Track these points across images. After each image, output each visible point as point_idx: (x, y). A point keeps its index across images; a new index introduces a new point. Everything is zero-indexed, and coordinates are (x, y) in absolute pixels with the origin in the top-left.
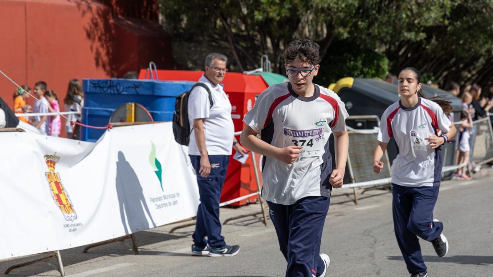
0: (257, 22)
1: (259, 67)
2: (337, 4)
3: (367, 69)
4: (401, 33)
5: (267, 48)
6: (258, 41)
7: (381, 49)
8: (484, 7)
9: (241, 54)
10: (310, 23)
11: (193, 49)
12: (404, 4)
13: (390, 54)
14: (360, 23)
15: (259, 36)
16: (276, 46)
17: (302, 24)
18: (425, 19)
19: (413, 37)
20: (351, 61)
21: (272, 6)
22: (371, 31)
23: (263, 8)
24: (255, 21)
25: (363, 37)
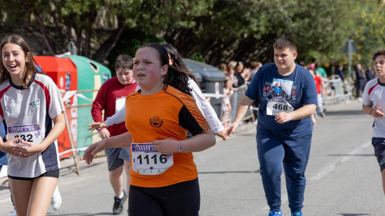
0: (64, 16)
1: (67, 51)
2: (127, 1)
4: (176, 22)
5: (72, 37)
6: (64, 31)
7: (160, 35)
10: (104, 16)
13: (167, 38)
14: (144, 15)
15: (65, 27)
16: (79, 35)
17: (98, 17)
18: (194, 11)
19: (186, 25)
21: (75, 4)
22: (153, 21)
23: (68, 5)
25: (147, 26)
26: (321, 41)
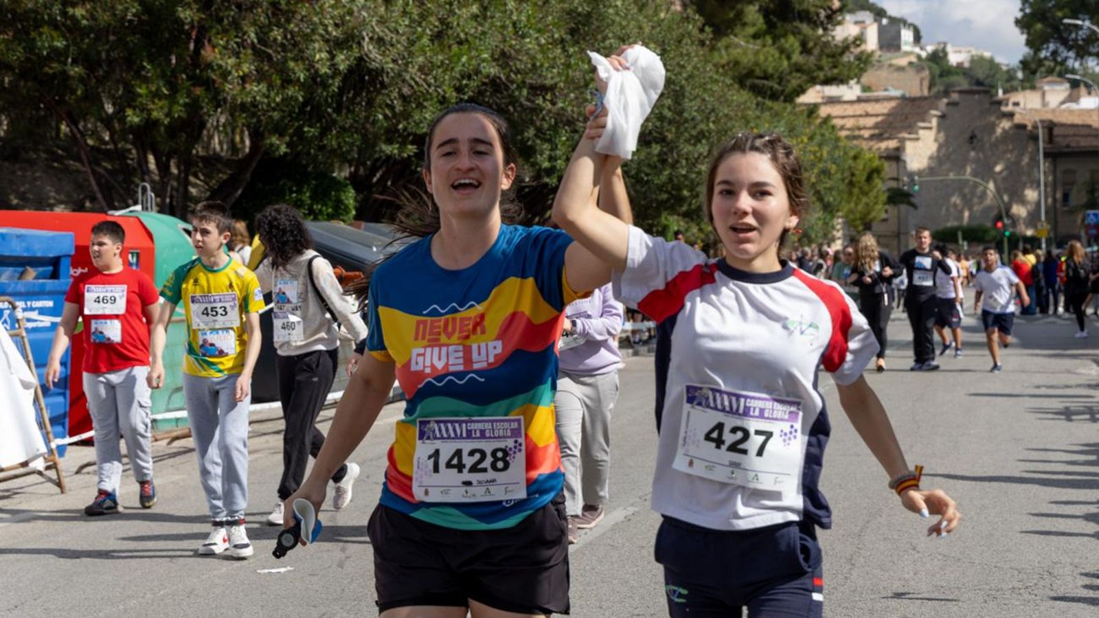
0: (131, 126)
1: (136, 203)
2: (268, 97)
3: (319, 207)
4: (374, 145)
5: (148, 172)
6: (132, 159)
7: (342, 173)
8: (510, 103)
9: (103, 181)
10: (221, 129)
11: (19, 173)
12: (380, 97)
13: (357, 182)
14: (306, 129)
15: (134, 151)
16: (163, 168)
17: (209, 131)
18: (415, 122)
19: (396, 151)
20: (292, 192)
21: (156, 101)
22: (325, 142)
23: (141, 104)
24: (127, 126)
25: (313, 152)
26: (685, 193)
